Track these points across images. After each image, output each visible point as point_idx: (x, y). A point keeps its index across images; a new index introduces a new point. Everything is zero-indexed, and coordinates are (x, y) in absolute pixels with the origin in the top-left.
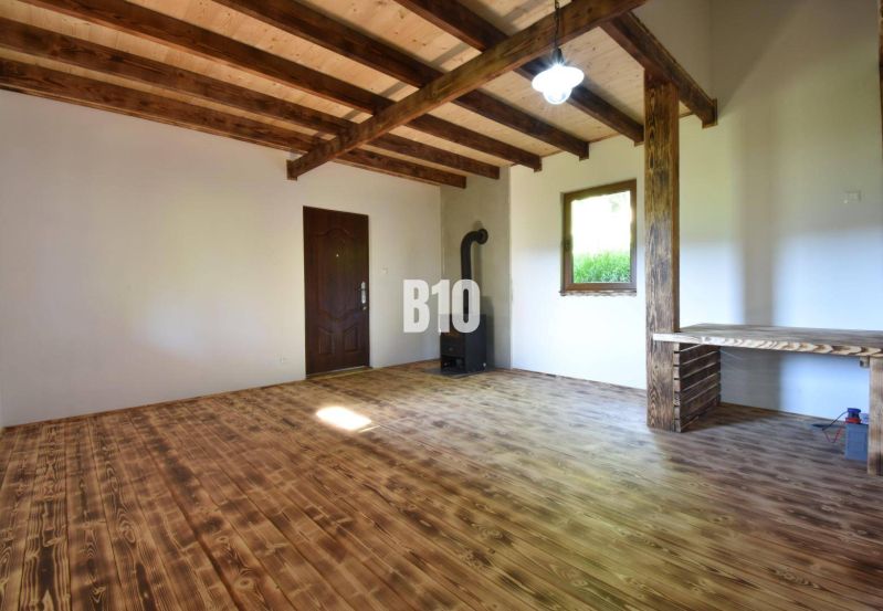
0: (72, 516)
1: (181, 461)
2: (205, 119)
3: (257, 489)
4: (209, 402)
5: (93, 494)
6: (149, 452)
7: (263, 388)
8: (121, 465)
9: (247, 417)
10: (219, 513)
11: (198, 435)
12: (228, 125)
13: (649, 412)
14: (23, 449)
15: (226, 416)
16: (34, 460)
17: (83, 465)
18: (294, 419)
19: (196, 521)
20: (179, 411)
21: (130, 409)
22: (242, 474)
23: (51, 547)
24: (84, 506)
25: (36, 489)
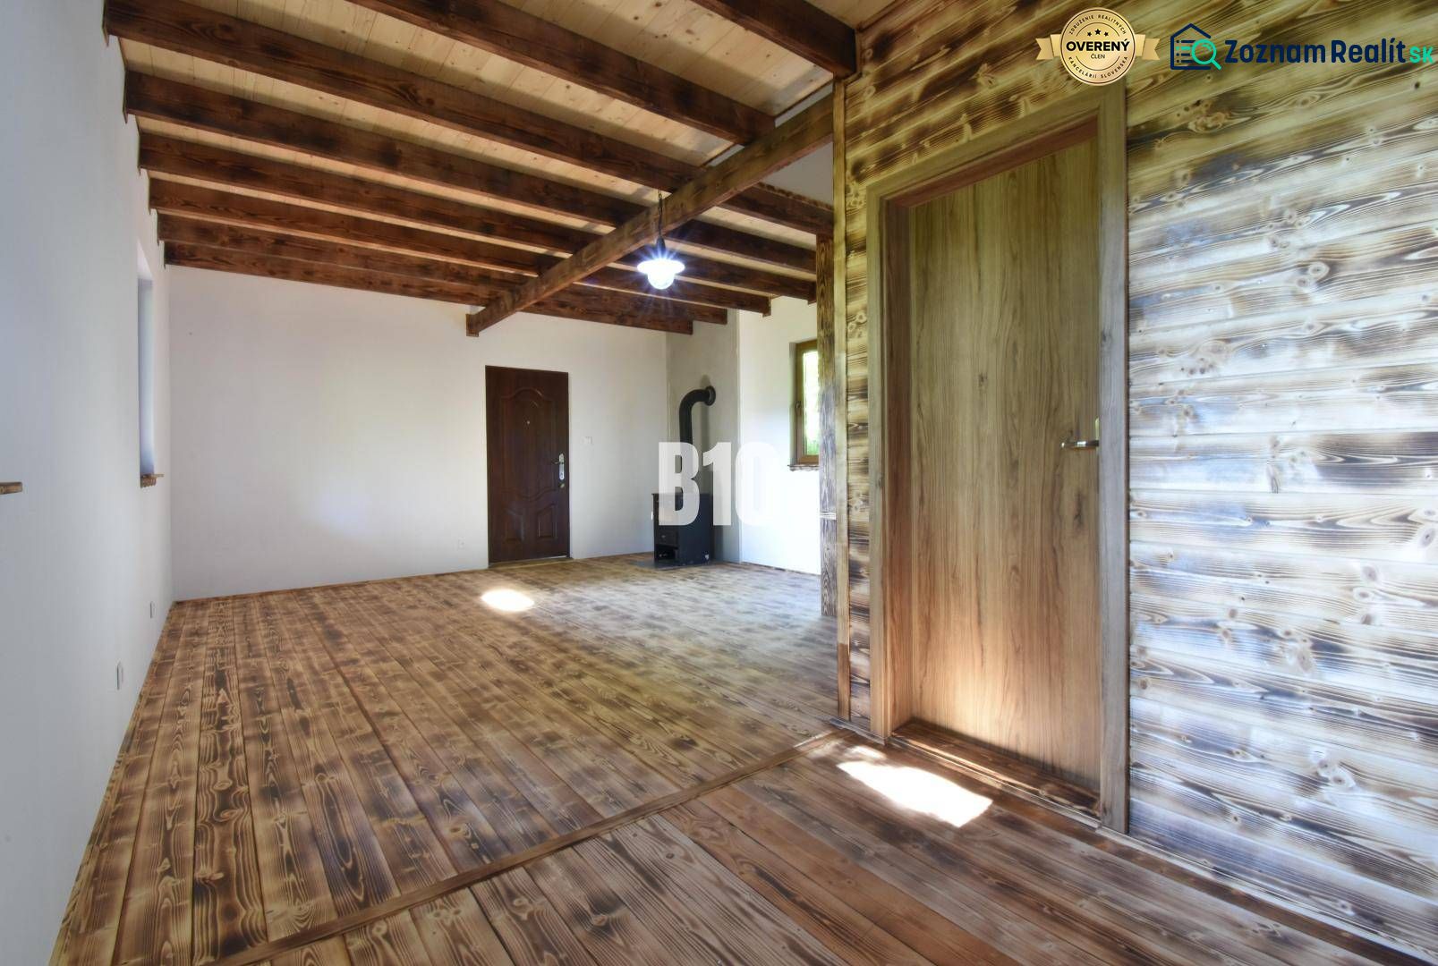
0: (240, 656)
1: (336, 627)
2: (370, 283)
3: (395, 644)
4: (376, 586)
5: (258, 644)
6: (309, 621)
7: (437, 576)
8: (283, 628)
9: (410, 599)
10: (359, 657)
11: (358, 611)
12: (395, 286)
13: (823, 599)
14: (194, 617)
15: (390, 598)
16: (205, 624)
17: (249, 628)
18: (455, 600)
19: (338, 660)
20: (343, 593)
21: (294, 590)
22: (387, 636)
23: (223, 671)
24: (250, 651)
25: (210, 641)
